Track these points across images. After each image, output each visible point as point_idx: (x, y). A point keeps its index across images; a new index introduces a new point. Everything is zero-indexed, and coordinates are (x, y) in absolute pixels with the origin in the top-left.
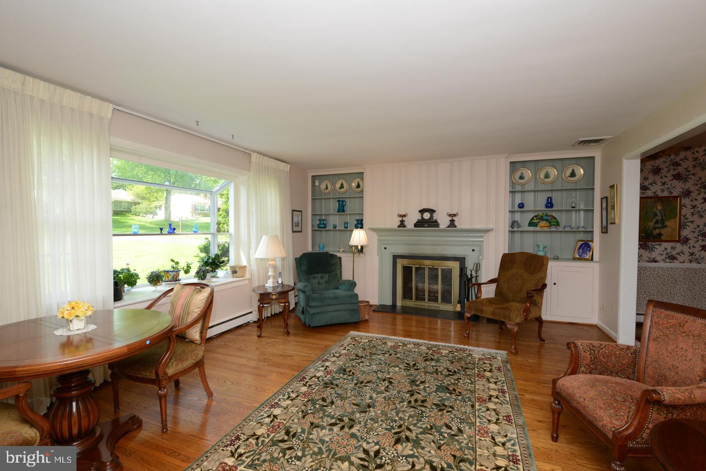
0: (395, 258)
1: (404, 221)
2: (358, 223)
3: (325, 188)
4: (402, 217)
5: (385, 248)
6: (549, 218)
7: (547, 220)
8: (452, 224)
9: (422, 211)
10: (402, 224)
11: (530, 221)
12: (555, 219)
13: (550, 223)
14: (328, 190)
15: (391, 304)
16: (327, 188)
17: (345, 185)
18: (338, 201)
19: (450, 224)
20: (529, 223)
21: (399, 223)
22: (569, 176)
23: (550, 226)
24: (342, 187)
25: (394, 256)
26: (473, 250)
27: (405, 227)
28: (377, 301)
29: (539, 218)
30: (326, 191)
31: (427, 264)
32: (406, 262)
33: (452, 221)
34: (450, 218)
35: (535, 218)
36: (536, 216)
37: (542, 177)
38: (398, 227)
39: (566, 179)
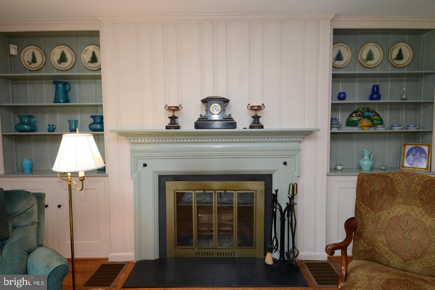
0: (163, 179)
1: (177, 118)
2: (95, 123)
3: (30, 60)
4: (174, 111)
5: (145, 165)
6: (371, 114)
7: (368, 118)
8: (256, 122)
9: (206, 101)
10: (173, 123)
11: (348, 119)
12: (378, 115)
13: (372, 121)
14: (37, 65)
15: (157, 257)
16: (34, 60)
17: (69, 56)
18: (55, 83)
19: (254, 123)
20: (347, 122)
21: (169, 121)
22: (395, 59)
23: (374, 125)
24: (63, 59)
25: (160, 177)
26: (285, 163)
27: (178, 128)
28: (133, 254)
29: (359, 115)
30: (33, 65)
31: (215, 188)
32: (180, 186)
33: (256, 118)
34: (253, 113)
35: (354, 115)
36: (355, 112)
37: (364, 56)
38: (167, 128)
39: (392, 61)
